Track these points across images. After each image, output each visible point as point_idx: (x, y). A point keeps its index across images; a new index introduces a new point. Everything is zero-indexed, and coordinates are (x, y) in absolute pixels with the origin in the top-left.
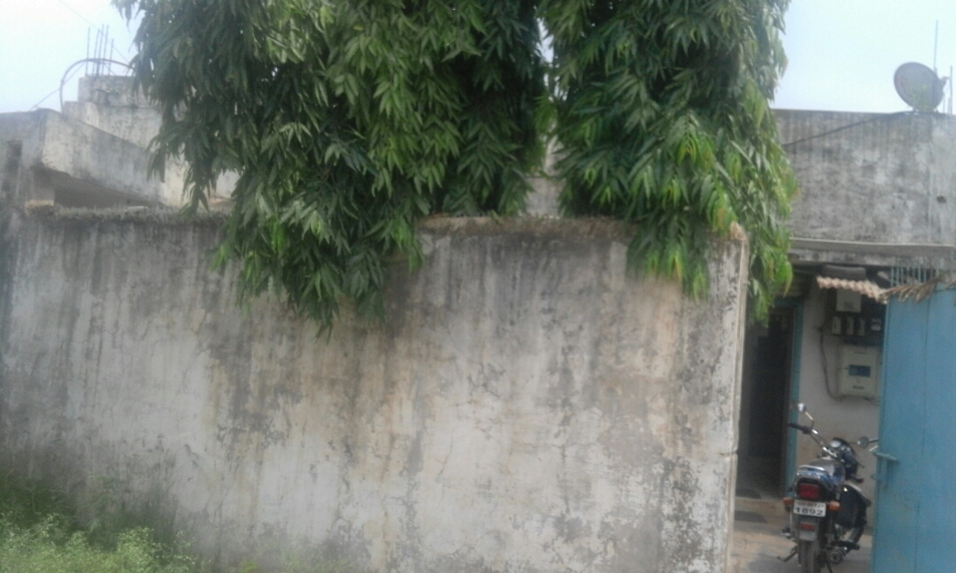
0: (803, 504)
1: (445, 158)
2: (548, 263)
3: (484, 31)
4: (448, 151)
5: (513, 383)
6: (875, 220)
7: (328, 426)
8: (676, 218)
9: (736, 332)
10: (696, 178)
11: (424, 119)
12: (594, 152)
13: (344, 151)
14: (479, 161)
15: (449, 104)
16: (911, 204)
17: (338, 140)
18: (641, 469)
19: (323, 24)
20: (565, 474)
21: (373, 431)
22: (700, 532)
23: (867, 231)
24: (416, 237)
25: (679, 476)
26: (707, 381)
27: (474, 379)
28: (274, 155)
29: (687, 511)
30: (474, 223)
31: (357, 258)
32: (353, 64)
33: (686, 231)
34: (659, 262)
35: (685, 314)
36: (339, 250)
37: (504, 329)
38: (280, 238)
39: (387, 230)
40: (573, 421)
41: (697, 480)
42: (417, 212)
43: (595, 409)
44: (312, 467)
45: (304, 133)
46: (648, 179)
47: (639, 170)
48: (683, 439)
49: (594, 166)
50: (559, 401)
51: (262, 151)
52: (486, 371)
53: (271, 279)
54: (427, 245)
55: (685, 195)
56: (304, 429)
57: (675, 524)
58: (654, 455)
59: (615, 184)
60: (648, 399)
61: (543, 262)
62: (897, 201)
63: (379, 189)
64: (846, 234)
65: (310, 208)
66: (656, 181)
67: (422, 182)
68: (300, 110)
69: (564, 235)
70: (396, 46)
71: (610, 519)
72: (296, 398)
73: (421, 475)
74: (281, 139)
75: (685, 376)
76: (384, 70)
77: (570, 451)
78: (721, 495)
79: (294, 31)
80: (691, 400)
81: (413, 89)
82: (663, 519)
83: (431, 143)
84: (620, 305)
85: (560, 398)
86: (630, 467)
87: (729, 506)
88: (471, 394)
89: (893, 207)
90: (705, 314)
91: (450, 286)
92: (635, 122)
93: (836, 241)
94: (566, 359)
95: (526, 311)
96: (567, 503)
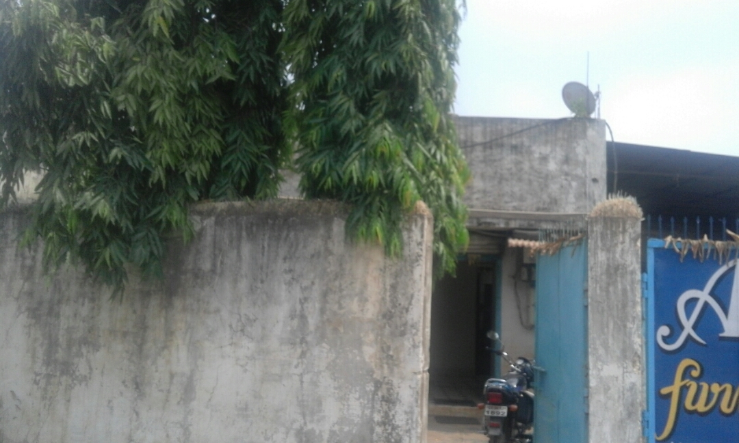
0: (492, 408)
1: (210, 156)
2: (288, 235)
3: (238, 62)
4: (212, 152)
5: (264, 328)
6: (549, 196)
7: (121, 369)
8: (377, 199)
9: (423, 281)
10: (390, 169)
11: (193, 128)
12: (320, 152)
13: (125, 153)
14: (238, 159)
15: (212, 115)
16: (574, 184)
17: (121, 144)
18: (358, 388)
19: (106, 56)
20: (303, 395)
21: (157, 371)
22: (401, 433)
23: (544, 204)
24: (188, 217)
25: (385, 391)
26: (403, 319)
27: (234, 326)
28: (67, 157)
29: (391, 417)
30: (233, 206)
31: (140, 235)
32: (132, 86)
33: (385, 208)
34: (367, 232)
35: (387, 269)
36: (124, 230)
37: (256, 287)
38: (74, 222)
39: (163, 214)
40: (308, 355)
41: (398, 394)
42: (188, 199)
43: (324, 345)
44: (110, 402)
45: (92, 140)
46: (356, 170)
47: (350, 163)
48: (387, 364)
49: (319, 162)
50: (298, 340)
51: (58, 154)
52: (243, 319)
53: (68, 254)
54: (197, 223)
55: (383, 182)
56: (102, 372)
57: (382, 428)
58: (367, 377)
59: (334, 175)
60: (362, 335)
61: (284, 234)
62: (565, 183)
63: (155, 181)
64: (529, 207)
65: (98, 198)
66: (362, 172)
67: (191, 176)
68: (89, 122)
69: (299, 214)
70: (168, 73)
71: (336, 428)
72: (96, 348)
73: (194, 404)
74: (73, 145)
75: (388, 316)
76: (157, 91)
77: (307, 378)
78: (414, 404)
79: (80, 62)
80: (392, 334)
81: (183, 105)
82: (374, 425)
83: (199, 146)
84: (341, 265)
85: (298, 338)
86: (350, 387)
87: (422, 412)
88: (232, 338)
89: (562, 187)
90: (401, 270)
91: (215, 255)
92: (347, 129)
93: (523, 212)
94: (302, 307)
95: (272, 272)
96: (304, 418)
